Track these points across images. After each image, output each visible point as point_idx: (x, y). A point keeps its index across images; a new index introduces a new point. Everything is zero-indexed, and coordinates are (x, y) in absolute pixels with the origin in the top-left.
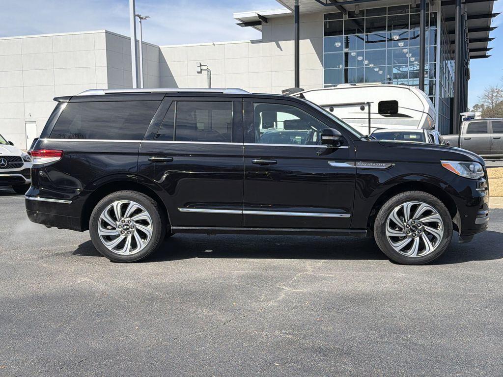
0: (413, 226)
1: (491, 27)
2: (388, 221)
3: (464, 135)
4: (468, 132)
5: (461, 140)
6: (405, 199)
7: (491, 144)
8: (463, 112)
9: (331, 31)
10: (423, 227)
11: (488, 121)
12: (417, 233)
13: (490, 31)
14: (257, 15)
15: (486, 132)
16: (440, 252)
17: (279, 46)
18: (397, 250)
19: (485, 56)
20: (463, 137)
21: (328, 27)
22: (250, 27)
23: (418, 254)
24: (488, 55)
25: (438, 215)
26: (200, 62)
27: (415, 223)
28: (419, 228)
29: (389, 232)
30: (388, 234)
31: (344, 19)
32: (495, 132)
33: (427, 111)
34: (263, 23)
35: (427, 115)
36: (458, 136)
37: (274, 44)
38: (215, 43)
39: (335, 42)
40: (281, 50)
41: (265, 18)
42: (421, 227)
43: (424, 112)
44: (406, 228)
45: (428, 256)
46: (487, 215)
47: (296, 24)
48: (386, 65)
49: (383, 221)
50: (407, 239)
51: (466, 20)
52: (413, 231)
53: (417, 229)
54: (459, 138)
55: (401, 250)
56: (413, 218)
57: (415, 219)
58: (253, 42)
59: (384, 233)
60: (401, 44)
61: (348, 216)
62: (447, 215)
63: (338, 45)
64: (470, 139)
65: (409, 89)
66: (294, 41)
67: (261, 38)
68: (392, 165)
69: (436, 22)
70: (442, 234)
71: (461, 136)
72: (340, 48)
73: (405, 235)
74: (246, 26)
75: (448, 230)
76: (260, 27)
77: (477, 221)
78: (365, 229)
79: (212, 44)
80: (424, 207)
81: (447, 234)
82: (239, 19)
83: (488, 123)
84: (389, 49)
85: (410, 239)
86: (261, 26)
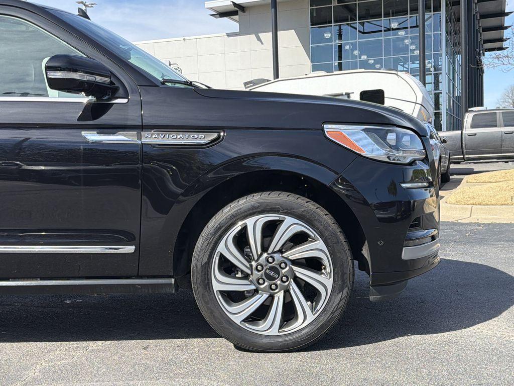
0: (272, 268)
1: (506, 12)
2: (216, 260)
3: (468, 130)
4: (473, 126)
5: (464, 136)
6: (249, 209)
7: (502, 140)
8: (472, 107)
9: (319, 20)
10: (291, 269)
11: (497, 112)
12: (279, 282)
13: (506, 17)
14: (232, 3)
15: (496, 126)
16: (328, 322)
17: (259, 39)
18: (237, 319)
19: (501, 49)
20: (466, 132)
21: (315, 15)
22: (225, 18)
23: (281, 327)
24: (505, 47)
25: (320, 244)
26: (169, 60)
27: (274, 260)
28: (284, 271)
29: (220, 283)
30: (216, 287)
31: (332, 5)
32: (505, 126)
33: (420, 101)
34: (240, 12)
35: (420, 106)
36: (459, 132)
37: (253, 36)
38: (186, 38)
39: (325, 32)
40: (262, 43)
41: (241, 6)
42: (287, 268)
43: (416, 103)
44: (255, 272)
45: (303, 332)
46: (433, 238)
47: (273, 9)
48: (383, 57)
49: (205, 259)
50: (258, 296)
51: (476, 4)
52: (271, 278)
53: (278, 273)
54: (462, 134)
55: (245, 320)
56: (270, 251)
57: (274, 252)
58: (229, 35)
59: (208, 285)
60: (402, 33)
61: (130, 249)
62: (338, 242)
63: (327, 35)
64: (475, 135)
65: (397, 75)
66: (271, 33)
67: (238, 31)
68: (219, 136)
69: (440, 7)
70: (329, 283)
71: (464, 132)
72: (330, 40)
73: (253, 287)
74: (221, 17)
75: (343, 274)
76: (236, 17)
77: (407, 254)
78: (171, 277)
79: (182, 38)
80: (290, 226)
81: (340, 283)
82: (211, 8)
83: (498, 114)
84: (385, 38)
85: (265, 296)
86: (238, 16)
